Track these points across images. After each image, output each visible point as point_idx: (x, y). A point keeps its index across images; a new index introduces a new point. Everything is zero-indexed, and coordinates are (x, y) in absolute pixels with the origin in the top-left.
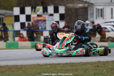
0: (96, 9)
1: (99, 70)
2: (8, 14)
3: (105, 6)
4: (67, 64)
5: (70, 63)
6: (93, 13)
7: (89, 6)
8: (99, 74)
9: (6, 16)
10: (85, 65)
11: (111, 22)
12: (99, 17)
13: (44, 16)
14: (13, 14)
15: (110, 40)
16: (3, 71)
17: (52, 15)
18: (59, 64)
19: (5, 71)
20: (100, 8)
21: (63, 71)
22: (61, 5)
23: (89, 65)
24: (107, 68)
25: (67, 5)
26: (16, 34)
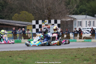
0: (78, 21)
1: (79, 52)
2: (29, 24)
3: (83, 19)
4: (61, 49)
5: (63, 49)
6: (76, 24)
7: (74, 20)
8: (79, 54)
9: (28, 25)
10: (71, 50)
11: (86, 29)
12: (79, 26)
13: (49, 25)
14: (32, 24)
15: (85, 38)
16: (26, 53)
17: (53, 25)
18: (57, 49)
19: (27, 53)
20: (80, 21)
21: (59, 53)
22: (58, 19)
23: (74, 50)
24: (83, 51)
25: (62, 20)
26: (34, 35)
